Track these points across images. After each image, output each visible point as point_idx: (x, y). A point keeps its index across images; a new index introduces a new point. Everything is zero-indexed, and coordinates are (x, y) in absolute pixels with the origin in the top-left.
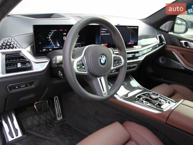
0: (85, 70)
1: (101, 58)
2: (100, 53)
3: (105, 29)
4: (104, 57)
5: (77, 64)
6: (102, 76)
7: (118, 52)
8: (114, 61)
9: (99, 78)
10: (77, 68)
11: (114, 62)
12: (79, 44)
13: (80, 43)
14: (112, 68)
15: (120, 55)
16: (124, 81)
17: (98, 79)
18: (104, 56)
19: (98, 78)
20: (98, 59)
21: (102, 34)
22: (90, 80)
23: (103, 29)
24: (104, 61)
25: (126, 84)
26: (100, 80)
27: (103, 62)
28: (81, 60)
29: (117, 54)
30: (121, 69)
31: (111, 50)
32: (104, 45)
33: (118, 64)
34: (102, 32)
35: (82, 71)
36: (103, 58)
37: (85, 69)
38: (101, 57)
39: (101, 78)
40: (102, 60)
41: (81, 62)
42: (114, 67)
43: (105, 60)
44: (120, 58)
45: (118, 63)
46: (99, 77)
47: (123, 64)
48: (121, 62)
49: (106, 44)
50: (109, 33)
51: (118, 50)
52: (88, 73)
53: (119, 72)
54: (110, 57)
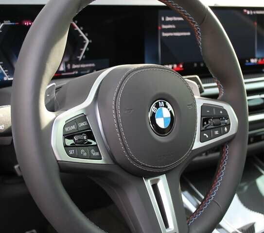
0: (97, 154)
1: (157, 112)
2: (155, 93)
3: (175, 19)
4: (166, 106)
5: (67, 129)
6: (161, 174)
7: (216, 91)
8: (205, 120)
9: (149, 181)
10: (65, 146)
11: (202, 125)
12: (90, 65)
13: (93, 65)
14: (197, 145)
15: (224, 100)
16: (242, 181)
17: (148, 184)
18: (167, 103)
19: (147, 178)
20: (145, 115)
21: (164, 34)
22: (119, 186)
23: (168, 19)
24: (165, 119)
25: (246, 188)
26: (155, 187)
27: (161, 123)
28: (83, 118)
29: (214, 97)
30: (227, 149)
31: (192, 83)
32: (173, 68)
33: (217, 133)
34: (164, 27)
35: (85, 154)
36: (164, 109)
37: (97, 150)
38: (157, 106)
39: (158, 180)
40: (162, 116)
41: (82, 124)
42: (202, 141)
43: (169, 115)
44: (225, 111)
45: (218, 126)
46: (149, 175)
47: (233, 130)
48: (228, 125)
49: (178, 65)
50: (186, 31)
51: (215, 84)
52: (110, 162)
53: (222, 153)
54: (191, 108)
